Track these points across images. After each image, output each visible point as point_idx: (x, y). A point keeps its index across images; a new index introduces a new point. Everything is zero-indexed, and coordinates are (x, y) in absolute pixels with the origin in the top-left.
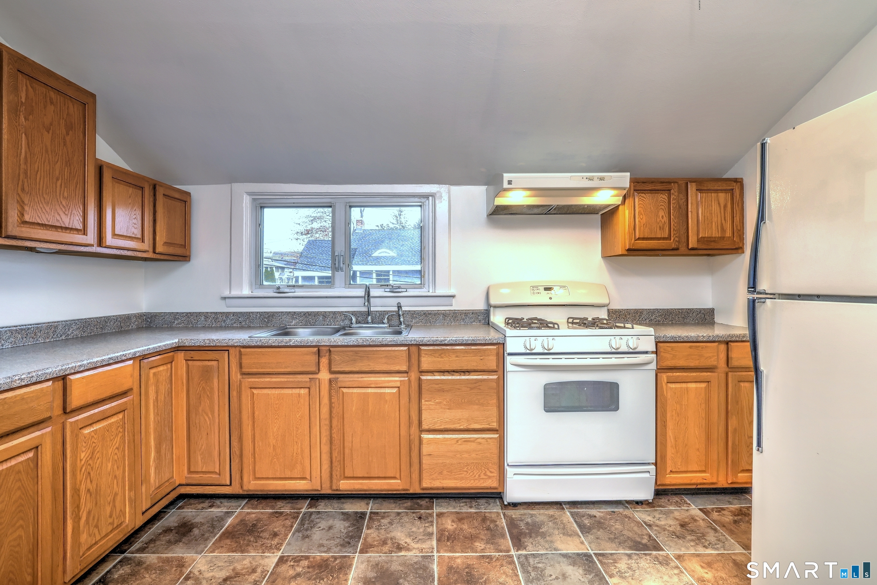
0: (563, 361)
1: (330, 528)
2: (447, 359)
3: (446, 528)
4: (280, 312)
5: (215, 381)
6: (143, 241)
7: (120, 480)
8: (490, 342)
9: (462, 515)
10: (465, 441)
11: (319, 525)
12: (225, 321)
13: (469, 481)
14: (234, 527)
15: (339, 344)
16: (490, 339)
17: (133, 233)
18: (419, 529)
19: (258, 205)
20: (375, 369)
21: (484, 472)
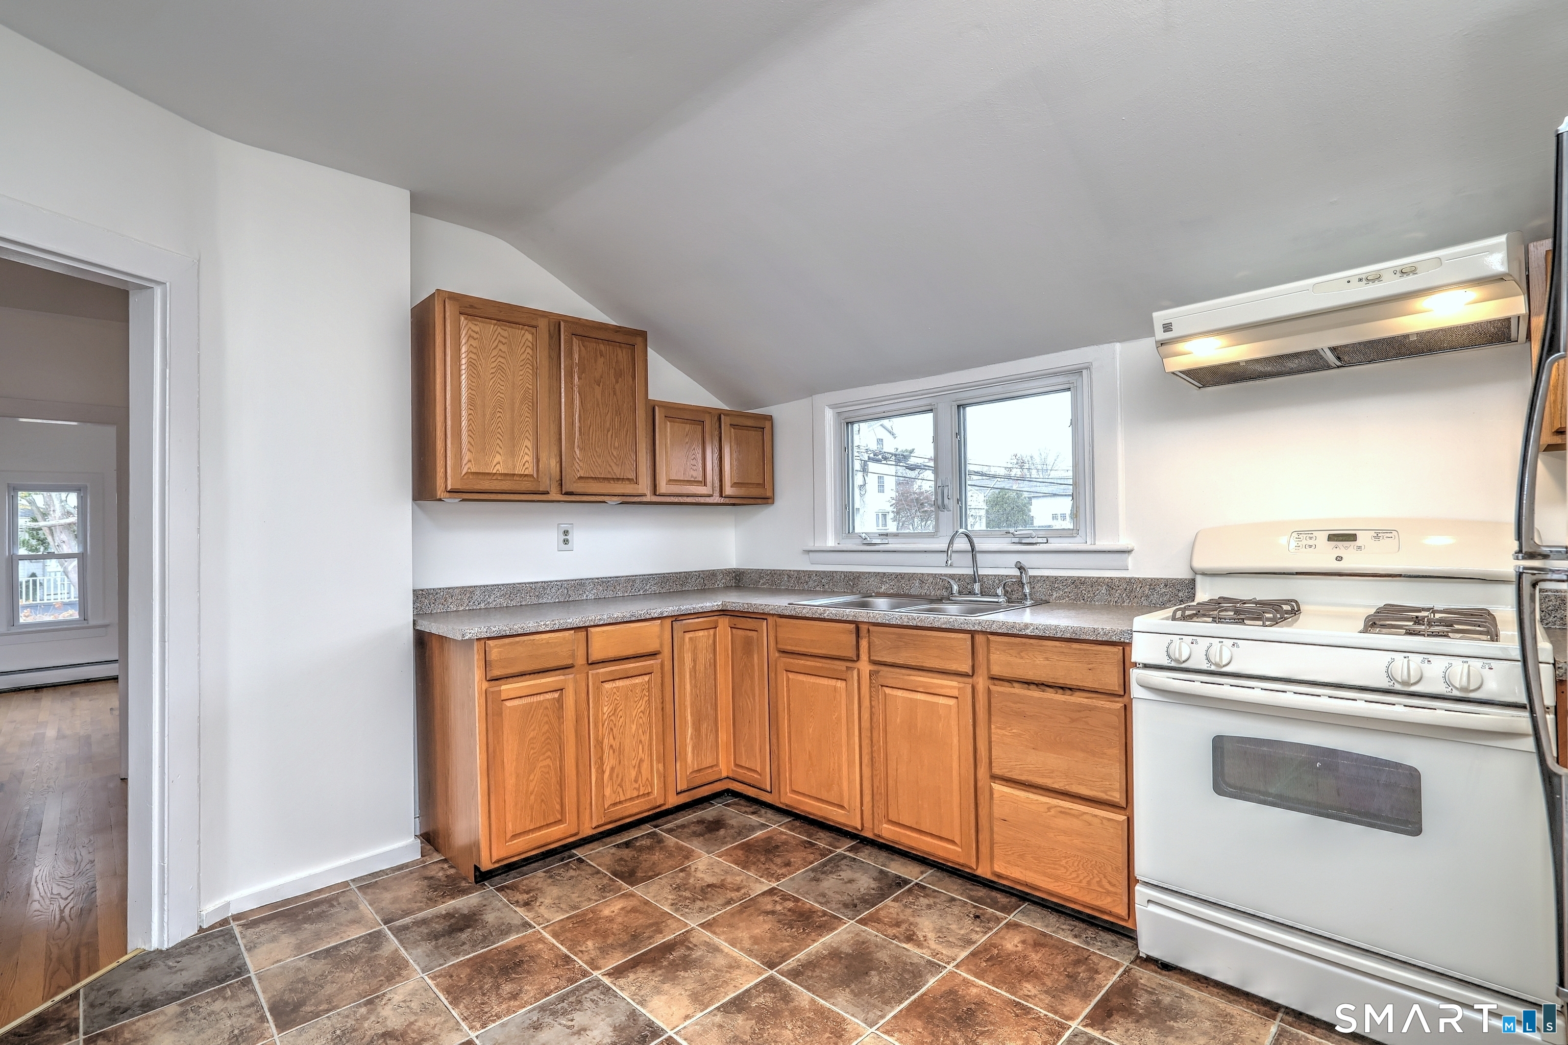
0: (1256, 694)
1: (851, 881)
2: (1029, 661)
3: (1002, 946)
4: (867, 573)
5: (756, 657)
6: (705, 485)
7: (646, 747)
8: (1105, 639)
9: (1050, 940)
10: (1061, 812)
11: (841, 873)
12: (807, 582)
13: (1070, 887)
14: (757, 841)
15: (879, 621)
16: (1105, 633)
17: (692, 476)
18: (961, 929)
19: (842, 421)
20: (924, 665)
21: (1098, 879)
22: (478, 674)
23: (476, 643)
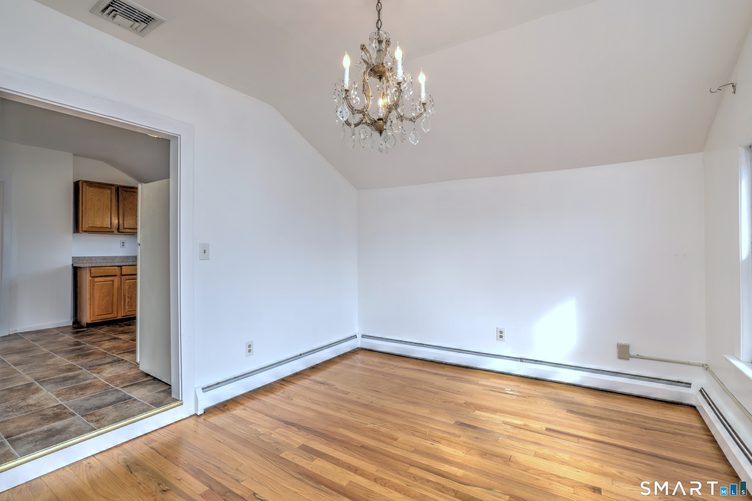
22: (88, 275)
23: (88, 268)
